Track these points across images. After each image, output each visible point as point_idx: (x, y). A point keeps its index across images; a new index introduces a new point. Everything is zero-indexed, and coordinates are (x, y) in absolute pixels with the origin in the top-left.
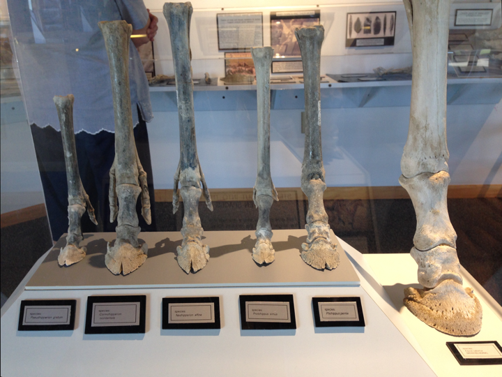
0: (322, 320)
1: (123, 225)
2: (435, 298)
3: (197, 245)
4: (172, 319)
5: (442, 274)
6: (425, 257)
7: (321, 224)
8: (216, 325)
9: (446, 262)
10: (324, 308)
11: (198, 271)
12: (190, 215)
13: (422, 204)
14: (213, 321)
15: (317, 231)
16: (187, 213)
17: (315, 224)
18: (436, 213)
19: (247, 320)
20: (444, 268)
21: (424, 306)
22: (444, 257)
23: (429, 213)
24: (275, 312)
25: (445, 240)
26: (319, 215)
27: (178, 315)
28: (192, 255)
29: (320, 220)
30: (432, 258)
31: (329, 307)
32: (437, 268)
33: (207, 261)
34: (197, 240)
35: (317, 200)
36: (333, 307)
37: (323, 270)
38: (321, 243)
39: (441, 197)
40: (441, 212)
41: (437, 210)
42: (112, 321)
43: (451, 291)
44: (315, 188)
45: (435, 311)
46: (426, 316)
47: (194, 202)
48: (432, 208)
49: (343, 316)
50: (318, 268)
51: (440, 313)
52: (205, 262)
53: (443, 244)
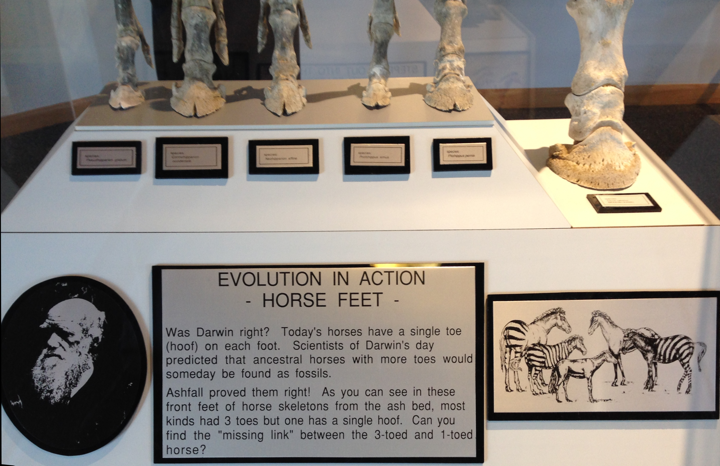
0: (442, 162)
1: (193, 60)
2: (585, 150)
3: (291, 84)
4: (261, 162)
5: (599, 121)
6: (582, 102)
7: (454, 58)
8: (314, 170)
9: (607, 106)
10: (446, 150)
11: (293, 113)
12: (283, 48)
13: (591, 33)
14: (311, 165)
15: (448, 66)
16: (278, 45)
17: (447, 58)
18: (606, 45)
19: (352, 164)
20: (603, 114)
21: (570, 162)
22: (606, 100)
23: (598, 45)
24: (386, 155)
25: (610, 79)
26: (453, 47)
27: (267, 159)
28: (285, 95)
29: (454, 53)
30: (591, 102)
31: (453, 149)
32: (594, 114)
33: (304, 105)
34: (291, 78)
35: (453, 28)
36: (456, 149)
37: (450, 111)
38: (452, 80)
39: (616, 23)
40: (613, 43)
41: (609, 41)
42: (188, 164)
43: (606, 141)
44: (452, 11)
45: (581, 165)
46: (569, 172)
47: (288, 31)
48: (602, 38)
49: (468, 158)
50: (444, 109)
51: (587, 166)
52: (301, 105)
53: (608, 85)
